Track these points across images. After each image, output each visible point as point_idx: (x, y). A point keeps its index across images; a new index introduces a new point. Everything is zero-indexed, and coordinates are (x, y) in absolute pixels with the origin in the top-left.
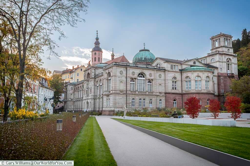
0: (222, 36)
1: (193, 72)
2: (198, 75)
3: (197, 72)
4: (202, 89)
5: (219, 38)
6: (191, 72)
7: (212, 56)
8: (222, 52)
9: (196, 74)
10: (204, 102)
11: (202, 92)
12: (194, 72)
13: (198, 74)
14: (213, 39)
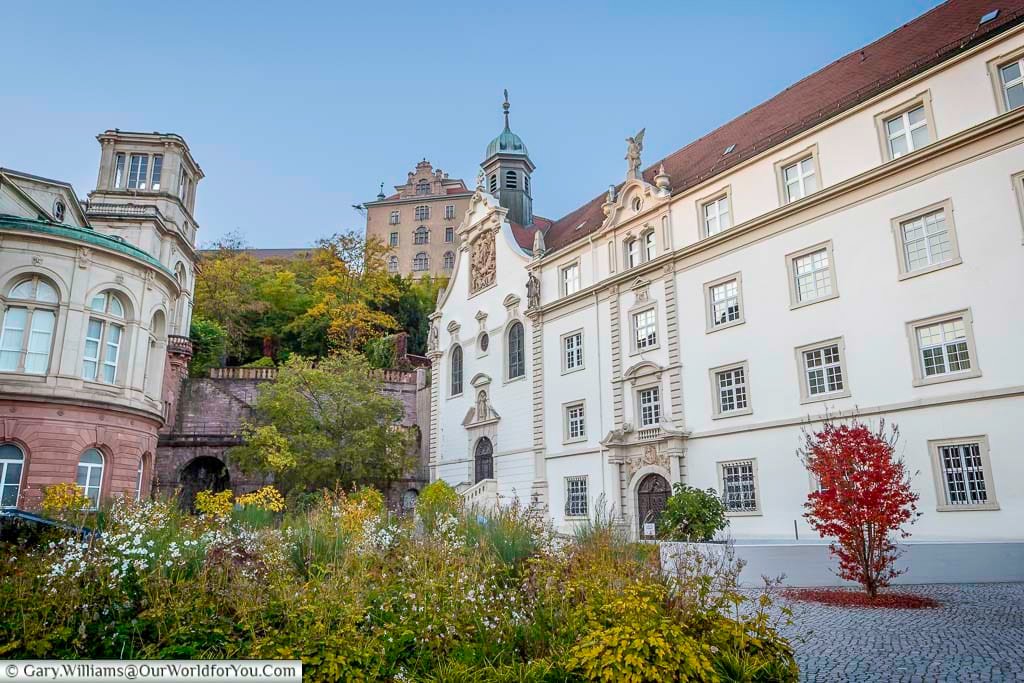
0: (176, 149)
1: (89, 256)
2: (118, 288)
3: (116, 265)
4: (128, 384)
5: (158, 150)
6: (71, 253)
7: (107, 220)
8: (165, 220)
9: (104, 274)
10: (124, 472)
11: (127, 403)
12: (96, 259)
13: (119, 280)
14: (116, 142)
